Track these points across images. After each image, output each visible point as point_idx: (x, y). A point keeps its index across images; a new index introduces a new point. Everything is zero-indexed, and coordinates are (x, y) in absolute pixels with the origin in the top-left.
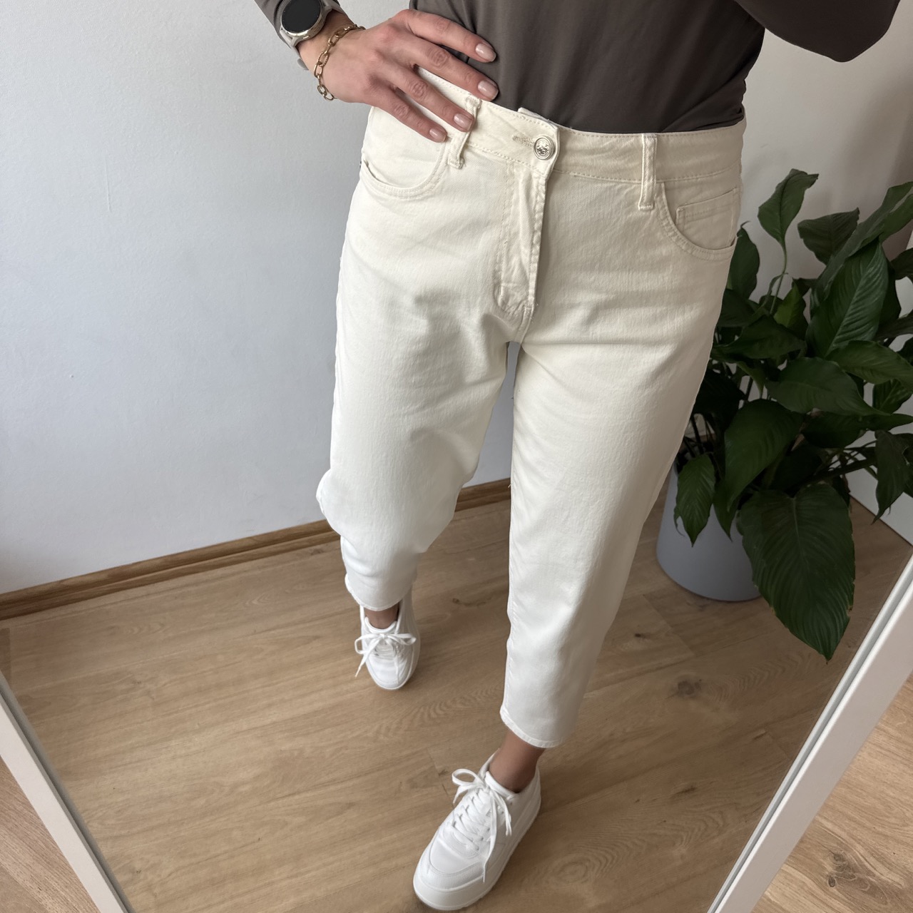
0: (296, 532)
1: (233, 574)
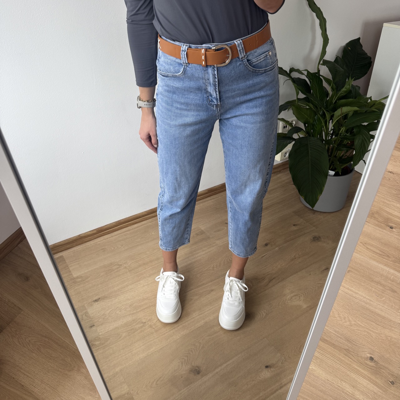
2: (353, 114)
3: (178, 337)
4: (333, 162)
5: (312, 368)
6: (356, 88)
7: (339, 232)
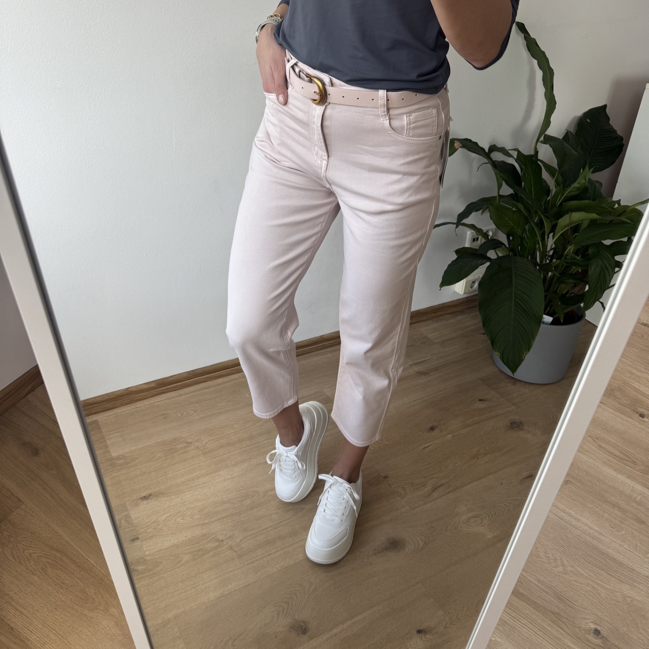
2: (589, 225)
3: (275, 569)
4: (550, 301)
5: (496, 640)
6: (597, 184)
7: (553, 417)
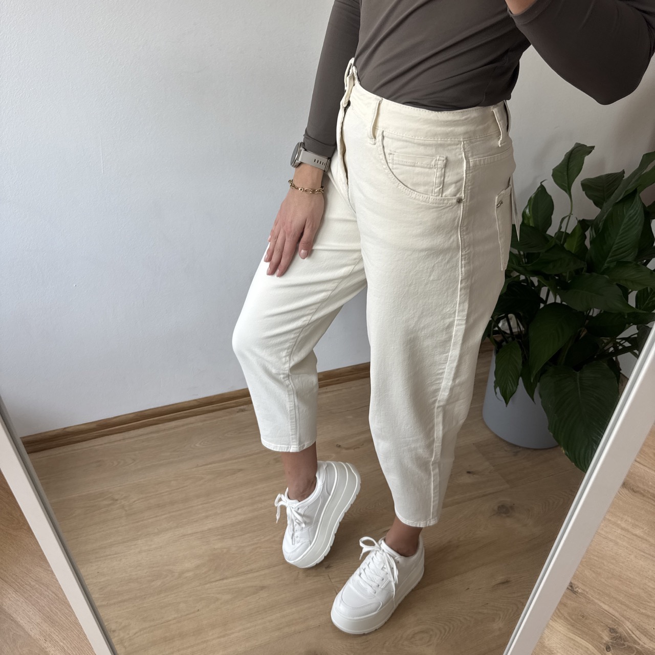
0: (227, 396)
1: (183, 425)
